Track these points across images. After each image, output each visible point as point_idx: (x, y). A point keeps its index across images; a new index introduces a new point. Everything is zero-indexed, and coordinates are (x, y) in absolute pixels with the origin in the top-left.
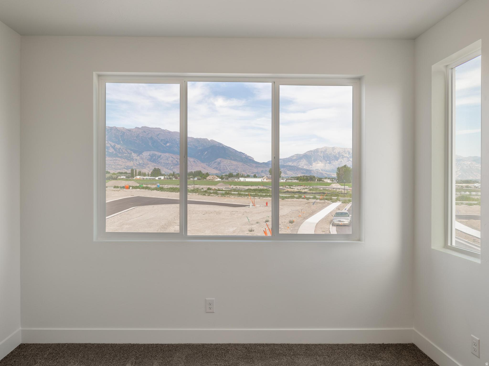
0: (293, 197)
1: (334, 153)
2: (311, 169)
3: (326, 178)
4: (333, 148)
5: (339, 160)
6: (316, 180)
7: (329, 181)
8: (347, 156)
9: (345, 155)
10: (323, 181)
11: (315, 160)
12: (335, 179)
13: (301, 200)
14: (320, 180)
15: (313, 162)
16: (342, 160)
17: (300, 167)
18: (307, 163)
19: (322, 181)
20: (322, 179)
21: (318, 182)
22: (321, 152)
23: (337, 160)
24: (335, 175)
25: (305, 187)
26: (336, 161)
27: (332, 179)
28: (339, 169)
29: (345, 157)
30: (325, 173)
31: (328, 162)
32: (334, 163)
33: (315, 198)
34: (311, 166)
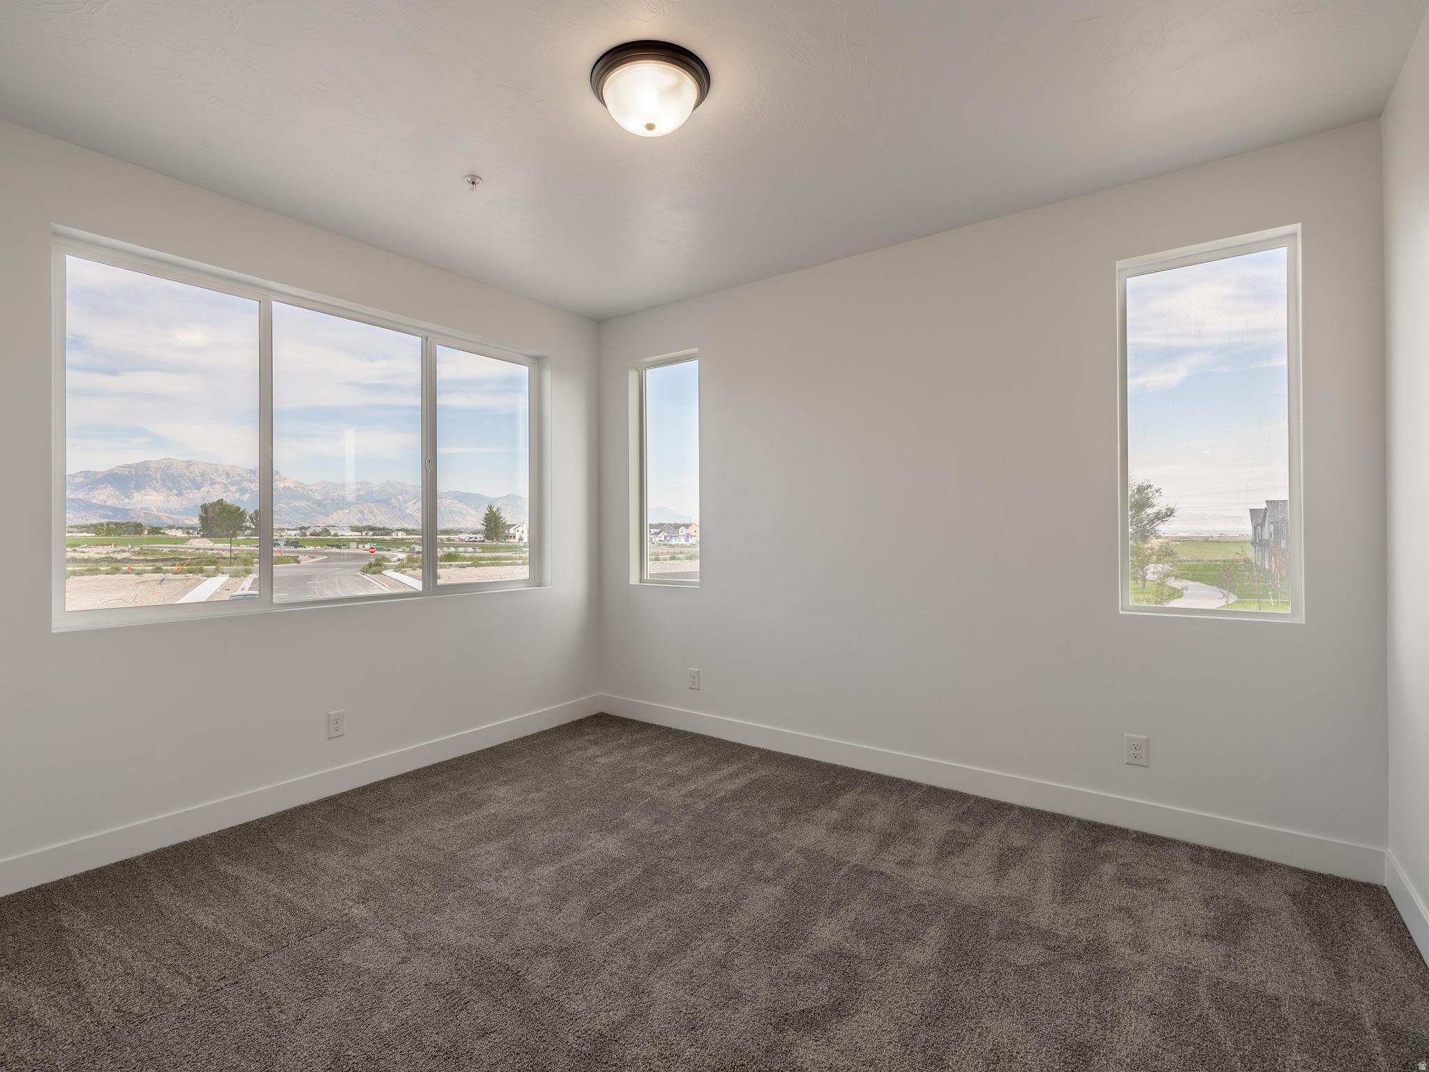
0: (95, 572)
1: (191, 473)
2: (128, 507)
3: (171, 527)
4: (189, 464)
5: (204, 489)
6: (146, 532)
7: (179, 534)
8: (224, 481)
9: (218, 479)
10: (164, 534)
11: (139, 487)
12: (194, 529)
13: (118, 576)
14: (155, 531)
15: (133, 491)
16: (211, 490)
17: (94, 501)
18: (117, 493)
19: (161, 533)
20: (161, 529)
21: (151, 536)
22: (157, 469)
23: (199, 490)
24: (195, 521)
25: (119, 548)
26: (196, 491)
27: (187, 529)
28: (205, 508)
29: (219, 483)
30: (168, 517)
31: (175, 492)
32: (191, 496)
33: (158, 570)
34: (127, 501)
